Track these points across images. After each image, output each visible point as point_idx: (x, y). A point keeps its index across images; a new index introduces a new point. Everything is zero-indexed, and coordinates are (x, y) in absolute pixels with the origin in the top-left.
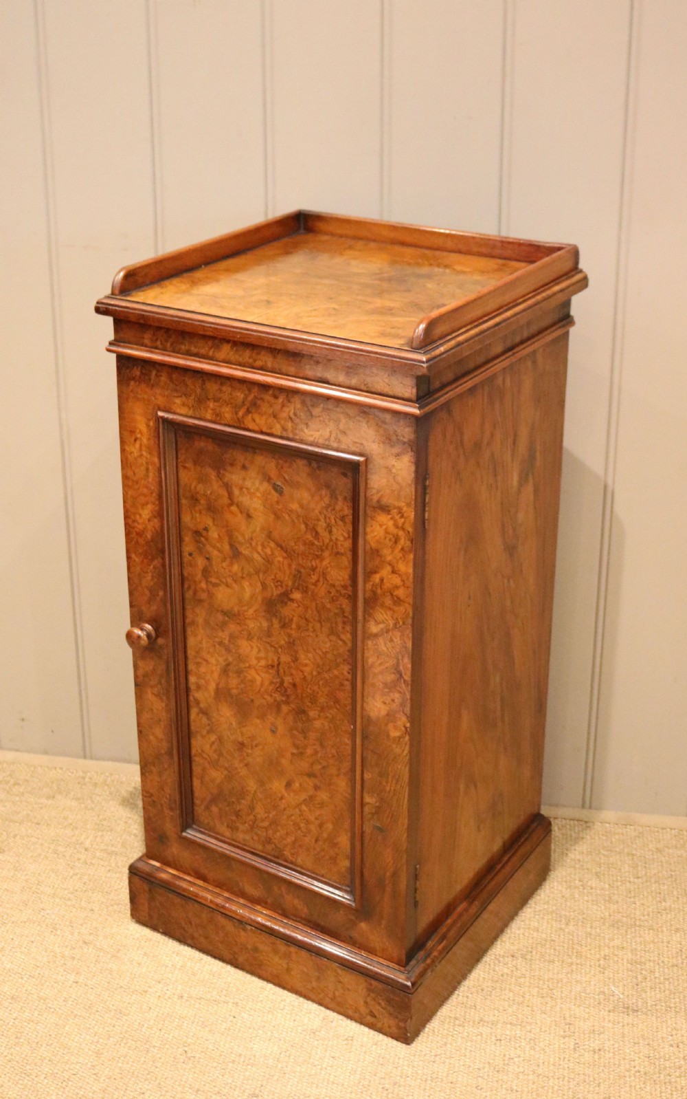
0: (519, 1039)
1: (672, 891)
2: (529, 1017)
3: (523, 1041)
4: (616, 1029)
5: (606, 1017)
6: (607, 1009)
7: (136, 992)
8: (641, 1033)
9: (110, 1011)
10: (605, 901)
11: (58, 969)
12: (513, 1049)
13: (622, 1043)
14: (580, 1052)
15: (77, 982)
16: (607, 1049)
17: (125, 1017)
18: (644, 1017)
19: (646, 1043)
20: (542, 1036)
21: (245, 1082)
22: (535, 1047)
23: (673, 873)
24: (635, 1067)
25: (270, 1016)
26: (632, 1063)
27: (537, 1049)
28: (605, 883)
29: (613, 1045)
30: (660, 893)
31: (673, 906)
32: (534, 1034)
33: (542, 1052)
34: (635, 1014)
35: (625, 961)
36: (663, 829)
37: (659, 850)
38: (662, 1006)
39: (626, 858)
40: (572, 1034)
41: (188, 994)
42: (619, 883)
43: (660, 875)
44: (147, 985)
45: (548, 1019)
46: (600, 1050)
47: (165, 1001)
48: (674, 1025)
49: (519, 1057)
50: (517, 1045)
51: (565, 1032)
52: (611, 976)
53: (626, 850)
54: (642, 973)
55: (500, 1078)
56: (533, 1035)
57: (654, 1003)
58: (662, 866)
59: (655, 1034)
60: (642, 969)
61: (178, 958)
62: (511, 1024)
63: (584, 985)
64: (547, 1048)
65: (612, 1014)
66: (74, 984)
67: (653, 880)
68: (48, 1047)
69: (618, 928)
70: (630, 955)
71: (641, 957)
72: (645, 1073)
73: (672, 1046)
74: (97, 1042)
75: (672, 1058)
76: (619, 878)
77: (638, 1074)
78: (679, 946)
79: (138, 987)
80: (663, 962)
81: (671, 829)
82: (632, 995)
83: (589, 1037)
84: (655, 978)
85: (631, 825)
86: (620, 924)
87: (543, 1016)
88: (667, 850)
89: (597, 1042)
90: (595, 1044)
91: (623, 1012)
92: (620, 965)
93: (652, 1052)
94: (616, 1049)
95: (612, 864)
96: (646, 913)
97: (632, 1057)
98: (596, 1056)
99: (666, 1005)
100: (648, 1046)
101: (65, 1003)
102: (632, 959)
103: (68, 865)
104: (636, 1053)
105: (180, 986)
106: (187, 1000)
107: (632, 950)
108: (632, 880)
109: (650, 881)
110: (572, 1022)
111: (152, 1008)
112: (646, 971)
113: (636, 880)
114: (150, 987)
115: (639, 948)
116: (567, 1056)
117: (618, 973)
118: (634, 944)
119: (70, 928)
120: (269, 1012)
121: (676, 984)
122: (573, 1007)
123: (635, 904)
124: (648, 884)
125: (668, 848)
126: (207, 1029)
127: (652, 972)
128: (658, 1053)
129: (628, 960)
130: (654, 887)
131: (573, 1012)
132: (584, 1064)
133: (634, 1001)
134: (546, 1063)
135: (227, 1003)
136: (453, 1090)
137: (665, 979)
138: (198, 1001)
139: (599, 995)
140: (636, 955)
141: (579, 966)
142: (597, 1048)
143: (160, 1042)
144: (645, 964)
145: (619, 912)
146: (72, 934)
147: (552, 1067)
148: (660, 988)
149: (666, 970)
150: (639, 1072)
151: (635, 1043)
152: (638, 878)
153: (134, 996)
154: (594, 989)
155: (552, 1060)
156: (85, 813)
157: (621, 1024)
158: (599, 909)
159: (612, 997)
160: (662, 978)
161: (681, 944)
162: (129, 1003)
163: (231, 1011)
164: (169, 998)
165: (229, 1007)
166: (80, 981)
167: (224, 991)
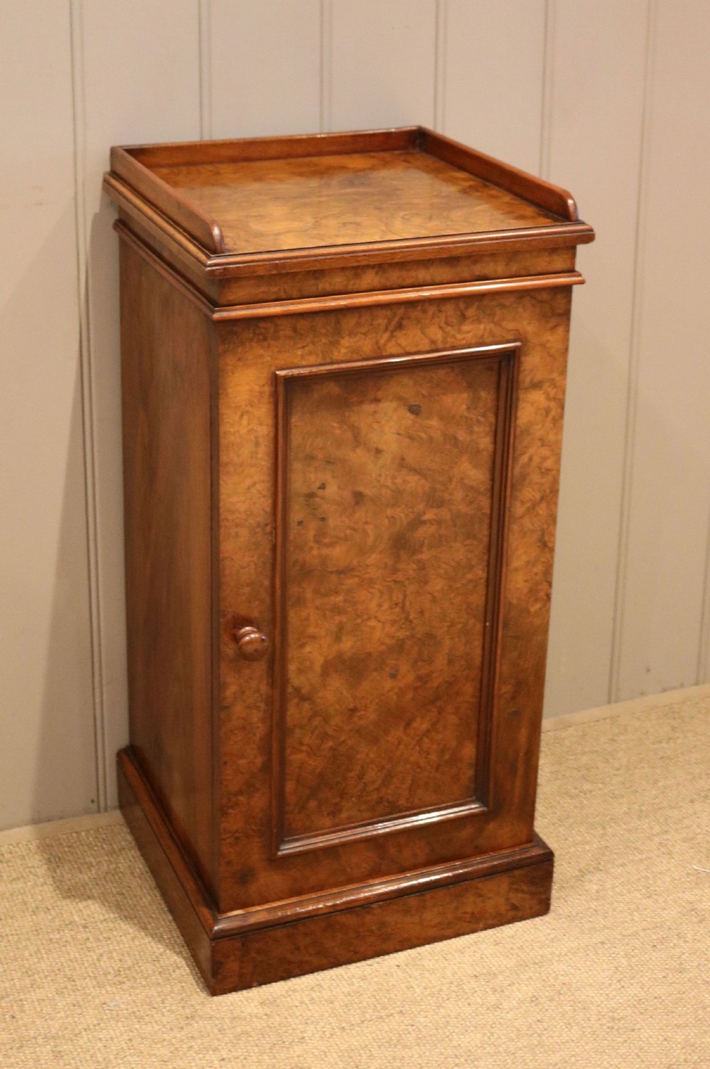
7: (294, 1044)
11: (188, 1055)
15: (223, 1060)
20: (684, 929)
44: (298, 1032)
47: (331, 1040)
61: (297, 994)
63: (669, 874)
66: (222, 1063)
106: (351, 1029)
111: (327, 1051)
114: (302, 1032)
123: (637, 792)
138: (362, 1026)
139: (688, 877)
154: (680, 875)
162: (298, 1057)
163: (402, 1022)
164: (332, 1035)
165: (397, 1018)
166: (225, 1056)
167: (378, 1006)
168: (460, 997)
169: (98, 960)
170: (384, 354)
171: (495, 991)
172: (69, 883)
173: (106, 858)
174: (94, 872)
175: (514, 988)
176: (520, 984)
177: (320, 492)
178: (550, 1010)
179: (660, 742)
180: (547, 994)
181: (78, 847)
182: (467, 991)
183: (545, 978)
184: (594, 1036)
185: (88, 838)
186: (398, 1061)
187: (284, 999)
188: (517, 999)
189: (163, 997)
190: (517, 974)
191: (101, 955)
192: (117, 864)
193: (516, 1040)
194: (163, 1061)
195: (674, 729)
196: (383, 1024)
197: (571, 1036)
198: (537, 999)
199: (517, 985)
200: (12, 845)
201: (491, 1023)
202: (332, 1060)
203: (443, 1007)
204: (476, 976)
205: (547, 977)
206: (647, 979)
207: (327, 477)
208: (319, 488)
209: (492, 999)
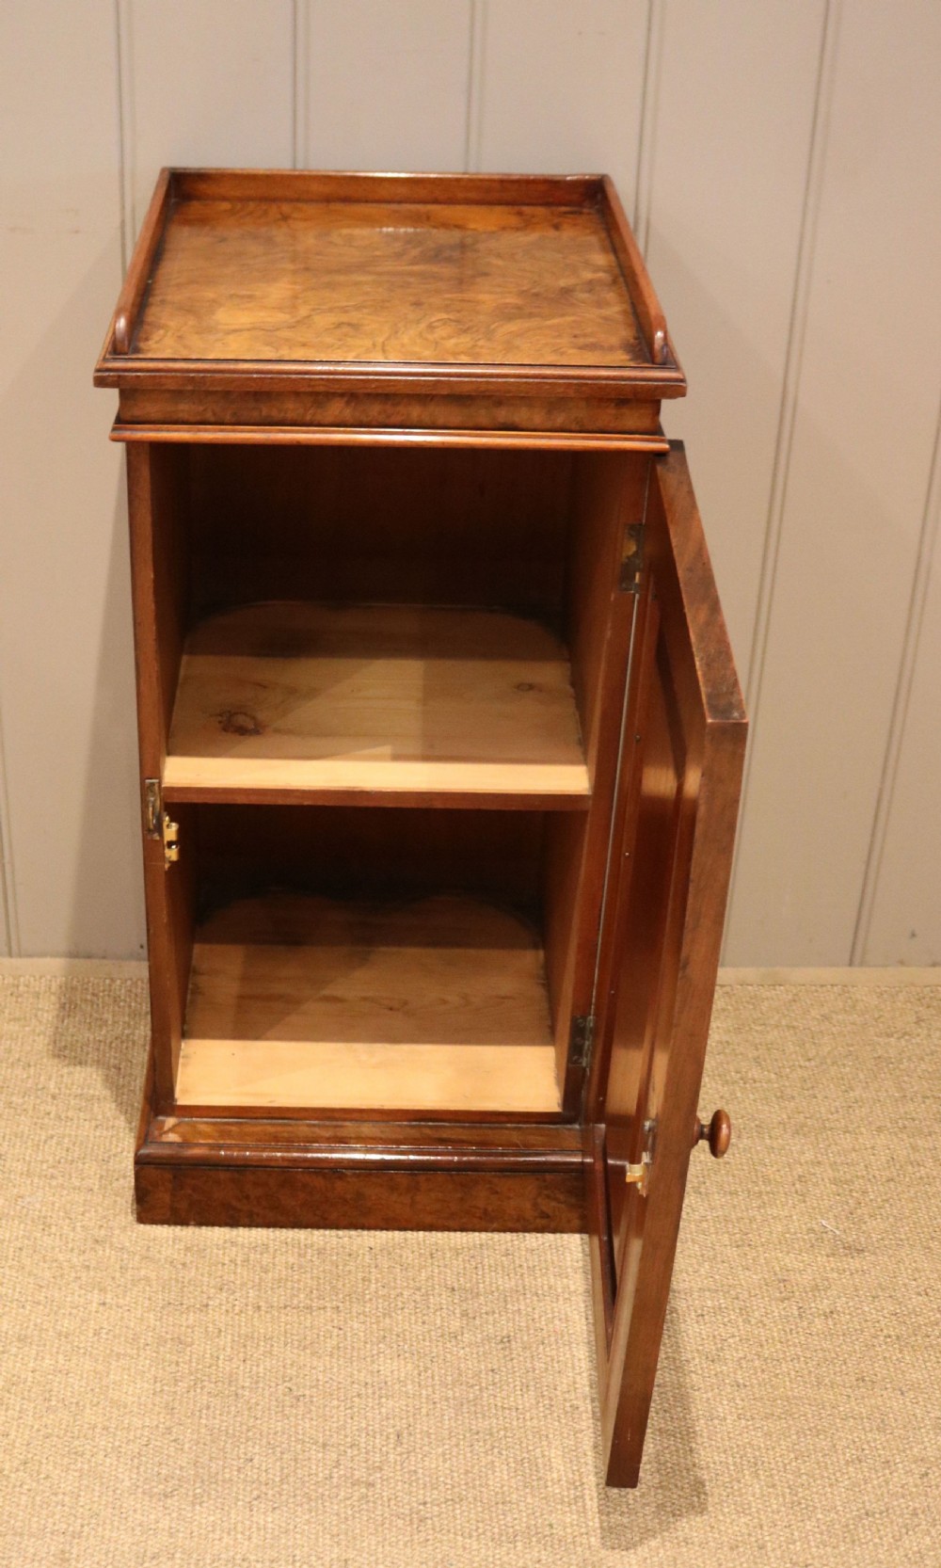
0: (725, 1311)
1: (857, 1074)
2: (730, 1277)
3: (732, 1313)
4: (844, 1280)
5: (827, 1264)
6: (823, 1252)
7: (192, 1309)
8: (876, 1281)
9: (165, 1342)
10: (777, 1098)
11: (70, 1286)
12: (721, 1326)
13: (857, 1299)
14: (808, 1319)
15: (104, 1304)
16: (841, 1310)
17: (189, 1349)
18: (873, 1258)
19: (887, 1295)
20: (755, 1303)
21: (384, 1423)
22: (750, 1319)
23: (851, 1049)
24: (882, 1330)
25: (387, 1320)
26: (877, 1325)
27: (753, 1321)
28: (769, 1071)
29: (847, 1303)
30: (843, 1079)
31: (864, 1095)
32: (744, 1301)
33: (760, 1325)
34: (861, 1255)
35: (826, 1180)
36: (822, 986)
37: (825, 1018)
38: (891, 1239)
39: (787, 1034)
40: (791, 1294)
41: (266, 1302)
42: (788, 1070)
43: (836, 1053)
44: (205, 1296)
45: (754, 1277)
46: (832, 1312)
47: (237, 1317)
48: (914, 1265)
49: (733, 1336)
50: (726, 1320)
51: (781, 1293)
52: (815, 1205)
53: (784, 1022)
54: (852, 1196)
55: (719, 1370)
56: (742, 1303)
57: (879, 1237)
58: (834, 1039)
59: (894, 1280)
60: (851, 1191)
61: (234, 1249)
62: (709, 1290)
63: (785, 1222)
64: (764, 1319)
65: (831, 1259)
66: (101, 1308)
67: (829, 1061)
68: (94, 1408)
69: (804, 1135)
70: (830, 1171)
71: (845, 1172)
72: (898, 1337)
73: (919, 1294)
74: (162, 1391)
75: (925, 1311)
76: (785, 1063)
77: (889, 1340)
78: (887, 1151)
79: (192, 1300)
80: (874, 1177)
81: (832, 985)
82: (850, 1228)
83: (814, 1296)
84: (871, 1200)
85: (780, 985)
86: (805, 1129)
87: (747, 1273)
88: (834, 1016)
89: (826, 1301)
90: (825, 1305)
91: (846, 1255)
92: (822, 1187)
93: (898, 1307)
94: (852, 1309)
95: (772, 1044)
96: (833, 1110)
97: (874, 1316)
98: (830, 1322)
99: (896, 1238)
100: (890, 1300)
101: (96, 1338)
102: (835, 1179)
103: (36, 1124)
104: (878, 1311)
105: (251, 1291)
106: (267, 1312)
107: (831, 1165)
108: (802, 1063)
109: (826, 1063)
110: (785, 1278)
111: (223, 1329)
112: (857, 1192)
113: (807, 1064)
114: (209, 1298)
115: (839, 1161)
116: (793, 1327)
117: (823, 1200)
118: (831, 1155)
119: (67, 1221)
120: (384, 1314)
121: (899, 1205)
122: (780, 1255)
123: (816, 1097)
124: (825, 1066)
125: (836, 1013)
126: (308, 1351)
127: (865, 1192)
128: (905, 1306)
129: (829, 1179)
130: (833, 1070)
131: (782, 1263)
132: (818, 1335)
133: (855, 1237)
134: (770, 1341)
135: (325, 1308)
136: (664, 1396)
137: (883, 1201)
138: (283, 1311)
139: (808, 1234)
140: (838, 1171)
141: (771, 1195)
142: (828, 1310)
143: (249, 1380)
144: (853, 1183)
145: (799, 1113)
146: (74, 1229)
147: (779, 1346)
148: (881, 1215)
149: (881, 1189)
150: (890, 1337)
151: (874, 1298)
152: (809, 1060)
153: (192, 1314)
154: (800, 1227)
155: (776, 1334)
156: (34, 1041)
157: (848, 1273)
158: (773, 1110)
159: (824, 1235)
160: (879, 1200)
161: (889, 1149)
162: (188, 1327)
163: (332, 1321)
164: (241, 1312)
165: (329, 1314)
166: (108, 1301)
167: (315, 1292)
168: (418, 1310)
169: (45, 1142)
171: (465, 1314)
172: (69, 1039)
174: (104, 1032)
175: (491, 1318)
176: (501, 1316)
178: (515, 1361)
179: (889, 1035)
180: (525, 1338)
182: (432, 1306)
183: (536, 1316)
184: (548, 1412)
186: (295, 1369)
187: (215, 1251)
188: (485, 1334)
189: (88, 1208)
190: (505, 1301)
191: (52, 1137)
193: (449, 1387)
194: (38, 1285)
195: (919, 1021)
196: (309, 1316)
197: (520, 1402)
198: (509, 1341)
199: (497, 1315)
200: (34, 977)
201: (434, 1354)
202: (222, 1343)
203: (391, 1317)
204: (453, 1289)
205: (540, 1317)
209: (455, 1324)
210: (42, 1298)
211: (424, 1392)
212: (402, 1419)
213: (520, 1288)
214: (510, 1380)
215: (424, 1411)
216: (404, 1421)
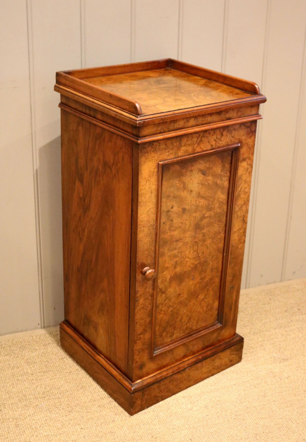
24: (303, 378)
26: (301, 377)
59: (299, 365)
97: (299, 375)
98: (289, 379)
100: (301, 370)
104: (300, 373)
142: (287, 376)
151: (297, 370)
168: (177, 405)
170: (196, 152)
171: (191, 403)
173: (43, 347)
175: (198, 402)
176: (201, 400)
177: (171, 210)
178: (212, 411)
181: (32, 342)
182: (180, 403)
185: (36, 339)
192: (47, 349)
206: (251, 399)
207: (174, 203)
208: (171, 208)
210: (61, 432)
211: (191, 426)
212: (189, 435)
213: (202, 392)
214: (213, 417)
215: (194, 431)
216: (190, 435)
